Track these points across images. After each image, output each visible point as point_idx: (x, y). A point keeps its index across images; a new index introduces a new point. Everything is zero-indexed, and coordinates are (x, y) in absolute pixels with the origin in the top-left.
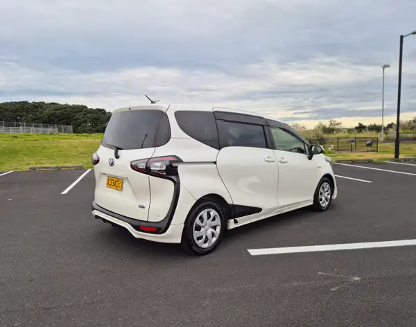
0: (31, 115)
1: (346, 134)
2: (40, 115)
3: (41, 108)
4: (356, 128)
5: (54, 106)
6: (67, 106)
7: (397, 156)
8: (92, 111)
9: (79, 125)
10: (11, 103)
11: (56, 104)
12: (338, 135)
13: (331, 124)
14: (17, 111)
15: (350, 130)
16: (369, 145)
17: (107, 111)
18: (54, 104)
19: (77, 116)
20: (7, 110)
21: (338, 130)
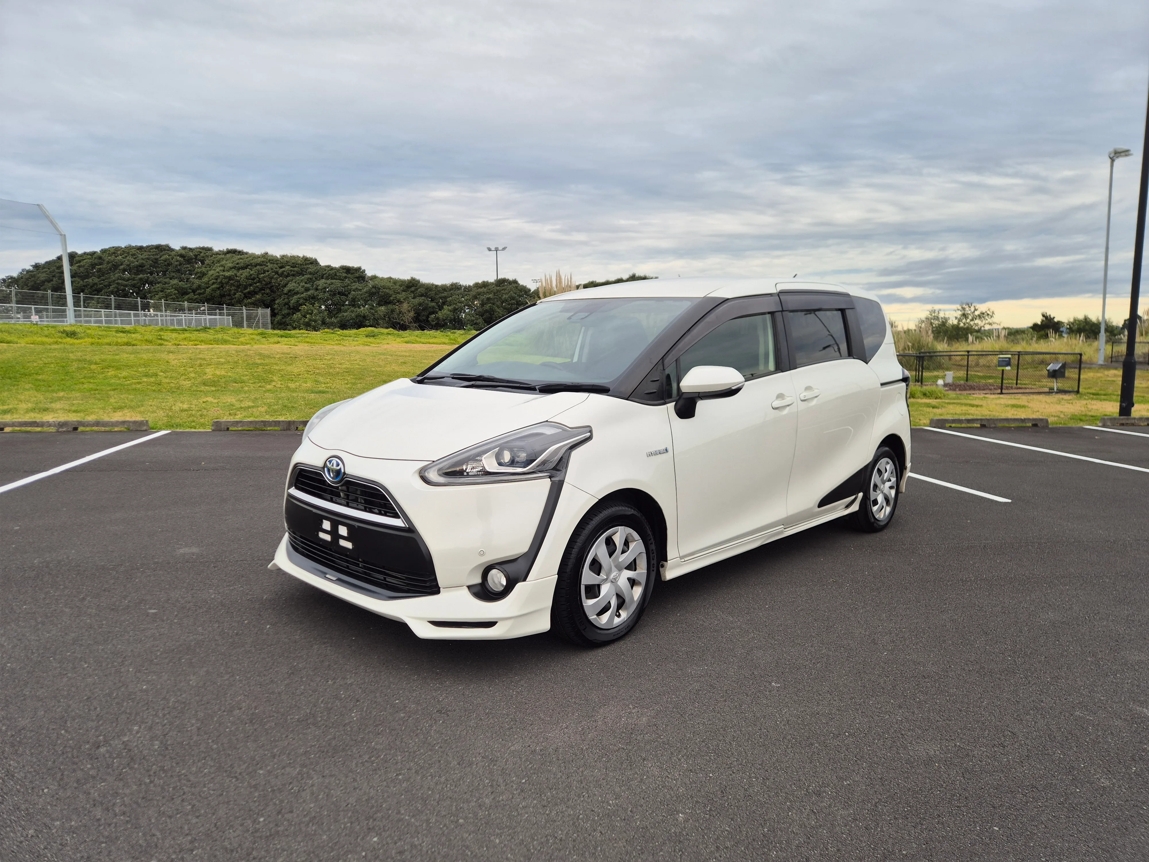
0: (175, 281)
1: (1002, 344)
2: (197, 282)
3: (203, 262)
4: (1035, 327)
5: (237, 257)
6: (266, 260)
7: (1126, 409)
8: (331, 273)
9: (296, 309)
10: (129, 248)
11: (240, 253)
12: (977, 347)
13: (965, 315)
14: (140, 269)
15: (1014, 334)
16: (1054, 375)
17: (369, 273)
18: (234, 252)
19: (291, 286)
20: (115, 267)
21: (980, 334)
